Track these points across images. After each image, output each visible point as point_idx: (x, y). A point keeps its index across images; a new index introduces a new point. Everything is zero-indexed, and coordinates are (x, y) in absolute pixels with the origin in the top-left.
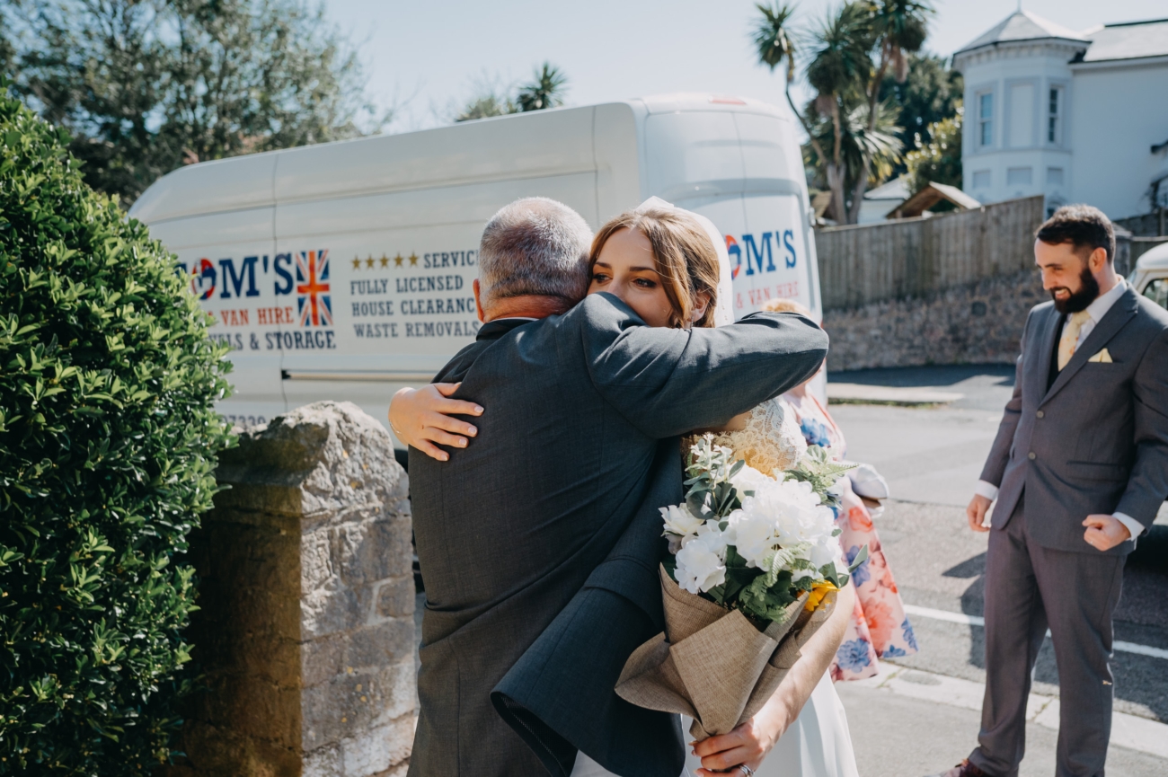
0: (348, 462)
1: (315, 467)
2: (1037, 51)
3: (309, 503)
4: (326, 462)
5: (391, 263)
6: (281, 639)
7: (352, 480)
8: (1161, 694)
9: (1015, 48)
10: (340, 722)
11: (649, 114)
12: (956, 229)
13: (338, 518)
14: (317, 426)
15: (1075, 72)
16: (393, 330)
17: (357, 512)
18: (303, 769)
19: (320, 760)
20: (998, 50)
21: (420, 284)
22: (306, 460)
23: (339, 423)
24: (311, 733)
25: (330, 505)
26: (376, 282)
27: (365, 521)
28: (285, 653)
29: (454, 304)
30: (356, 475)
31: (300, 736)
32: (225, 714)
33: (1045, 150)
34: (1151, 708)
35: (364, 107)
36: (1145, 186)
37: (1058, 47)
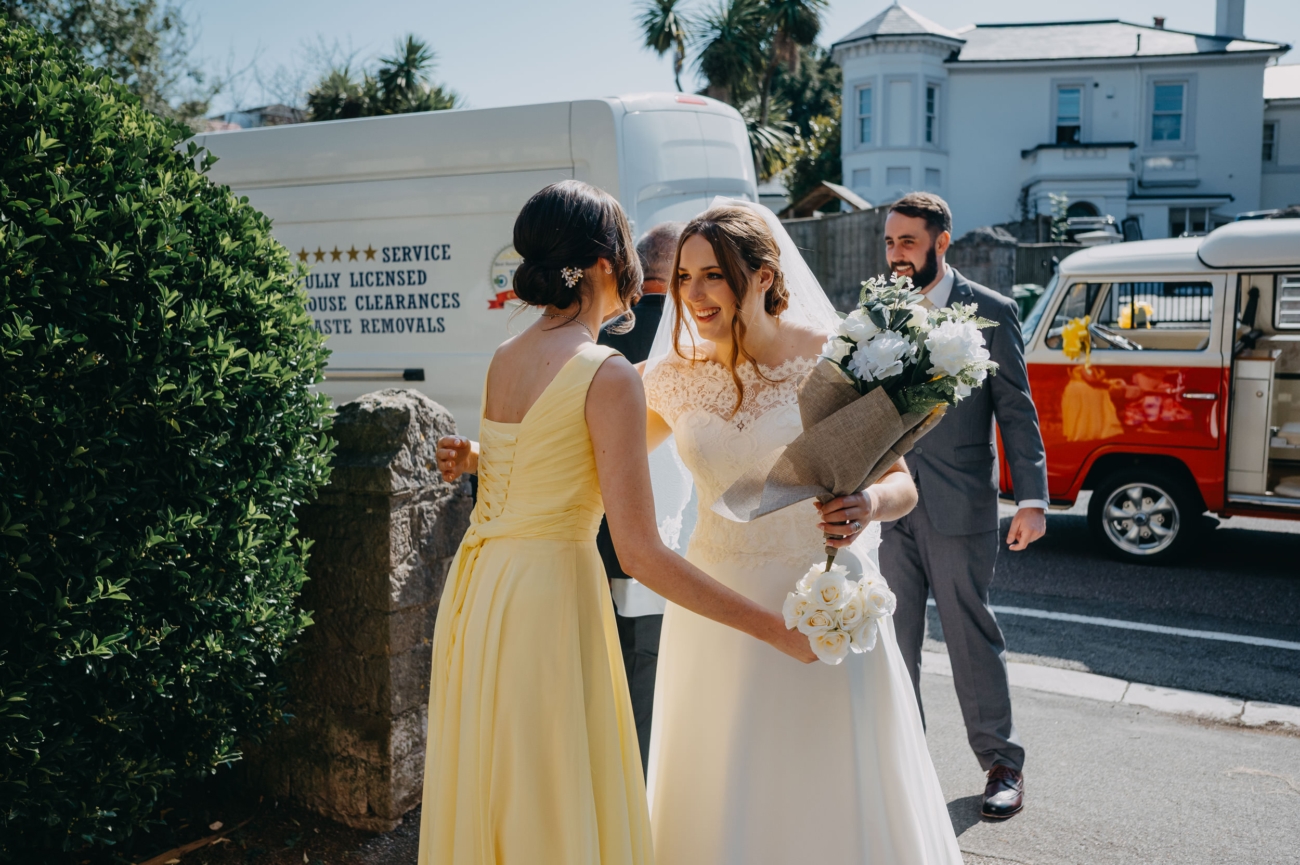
0: (425, 444)
1: (400, 449)
2: (914, 48)
3: (398, 482)
4: (408, 444)
5: (345, 257)
6: (367, 611)
7: (428, 462)
8: (1092, 652)
9: (892, 42)
10: (419, 688)
11: (626, 113)
12: (851, 230)
13: (417, 497)
14: (397, 410)
15: (951, 71)
16: (346, 326)
17: (432, 492)
18: (393, 731)
19: (404, 723)
20: (877, 43)
21: (378, 279)
22: (389, 442)
23: (416, 407)
24: (398, 698)
25: (412, 484)
26: (326, 276)
27: (437, 501)
28: (372, 624)
29: (417, 299)
30: (431, 458)
31: (389, 700)
32: (301, 688)
33: (923, 150)
34: (1085, 663)
35: (189, 75)
36: (1017, 193)
37: (934, 43)
